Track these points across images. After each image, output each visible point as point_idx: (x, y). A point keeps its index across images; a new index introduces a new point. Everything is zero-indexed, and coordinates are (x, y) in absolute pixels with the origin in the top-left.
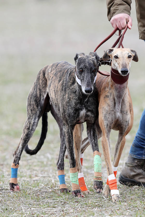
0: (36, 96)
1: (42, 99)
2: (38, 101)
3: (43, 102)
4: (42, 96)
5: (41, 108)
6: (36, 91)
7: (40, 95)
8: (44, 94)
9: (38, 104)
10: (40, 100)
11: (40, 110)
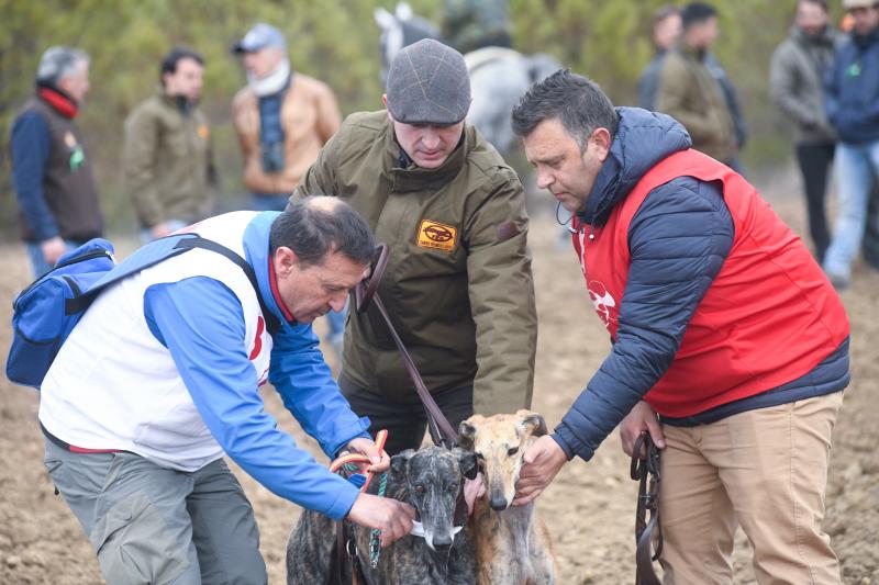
0: (307, 550)
1: (322, 554)
2: (312, 560)
3: (326, 562)
4: (321, 549)
5: (324, 575)
6: (306, 539)
7: (317, 546)
8: (325, 542)
9: (313, 568)
10: (318, 558)
11: (322, 579)
